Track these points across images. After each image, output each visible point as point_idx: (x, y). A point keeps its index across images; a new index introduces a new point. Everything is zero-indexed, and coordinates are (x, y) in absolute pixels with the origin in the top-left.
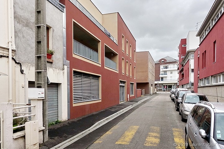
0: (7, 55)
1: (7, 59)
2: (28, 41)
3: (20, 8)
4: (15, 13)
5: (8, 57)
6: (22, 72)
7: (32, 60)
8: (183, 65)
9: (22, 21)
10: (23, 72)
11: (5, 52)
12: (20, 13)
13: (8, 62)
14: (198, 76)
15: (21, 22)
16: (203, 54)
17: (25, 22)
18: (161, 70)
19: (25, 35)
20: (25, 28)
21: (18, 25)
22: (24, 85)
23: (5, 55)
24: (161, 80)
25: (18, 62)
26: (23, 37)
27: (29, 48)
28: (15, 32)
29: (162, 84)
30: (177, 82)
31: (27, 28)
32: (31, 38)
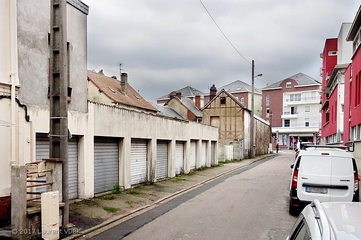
0: (9, 95)
1: (8, 100)
2: (36, 70)
3: (25, 21)
4: (18, 30)
5: (10, 97)
6: (27, 118)
7: (40, 99)
8: (328, 95)
9: (27, 40)
10: (29, 119)
11: (6, 91)
12: (25, 27)
13: (10, 105)
14: (350, 120)
15: (26, 42)
16: (357, 76)
17: (32, 41)
18: (285, 104)
19: (31, 61)
20: (31, 50)
21: (22, 47)
22: (30, 139)
23: (5, 95)
24: (285, 126)
25: (22, 104)
26: (29, 64)
27: (37, 81)
28: (19, 59)
29: (287, 134)
30: (317, 130)
31: (34, 49)
32: (39, 65)
